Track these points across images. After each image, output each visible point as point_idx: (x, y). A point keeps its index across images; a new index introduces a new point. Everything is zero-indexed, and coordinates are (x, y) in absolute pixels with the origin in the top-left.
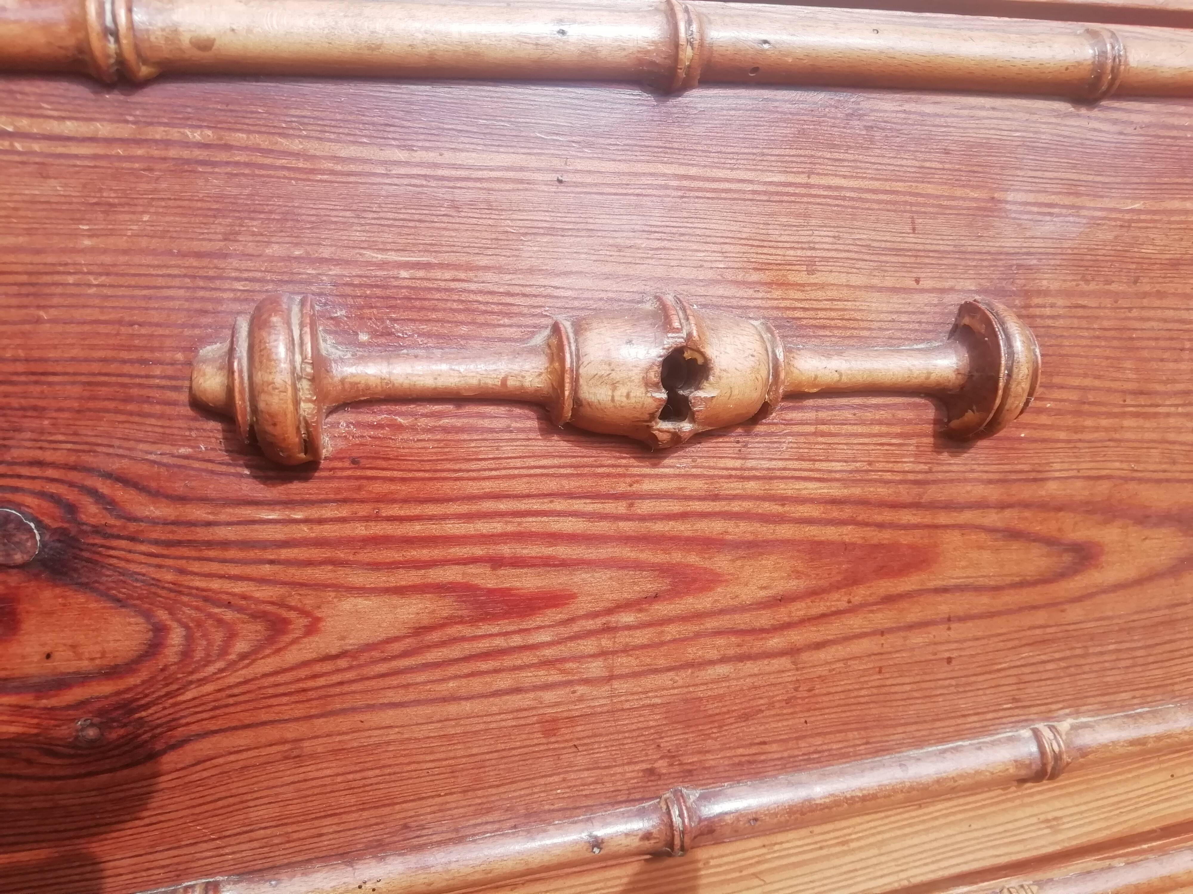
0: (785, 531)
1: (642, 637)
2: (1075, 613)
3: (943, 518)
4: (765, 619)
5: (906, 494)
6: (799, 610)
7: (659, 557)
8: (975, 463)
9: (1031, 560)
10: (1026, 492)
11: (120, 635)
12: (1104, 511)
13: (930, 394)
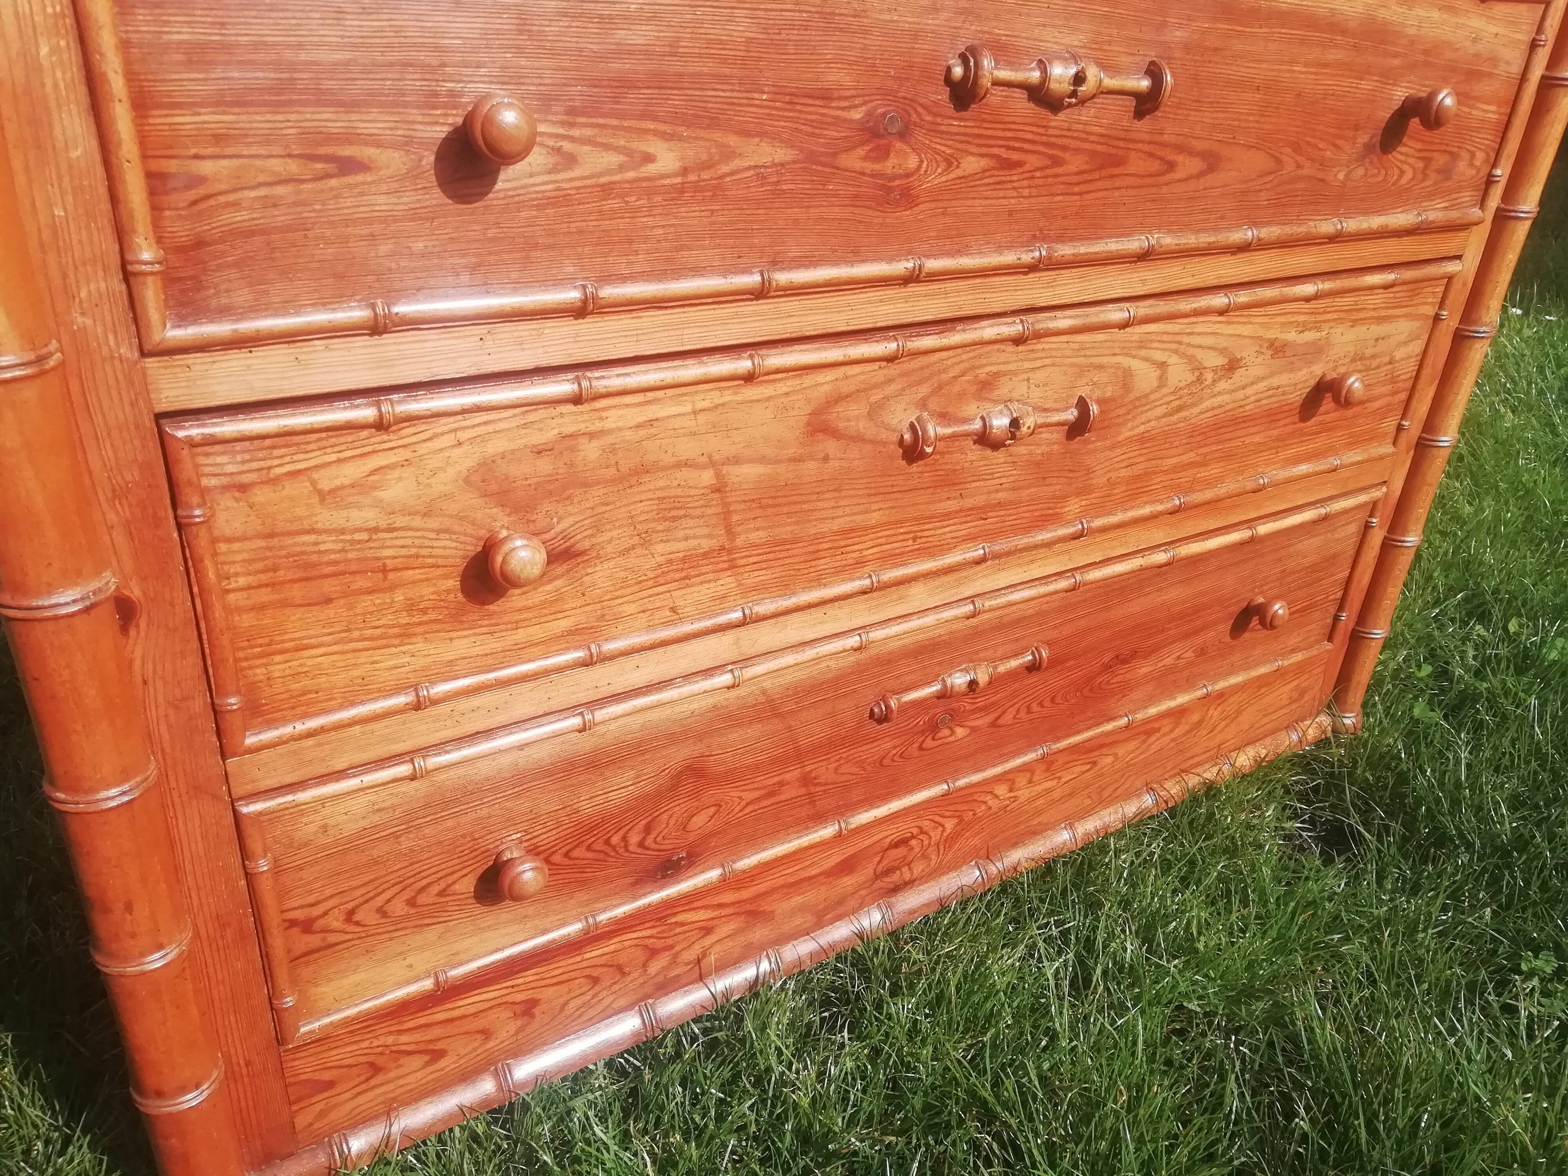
0: (1086, 146)
1: (1040, 182)
2: (1165, 189)
3: (1131, 146)
4: (1076, 179)
5: (1122, 135)
6: (1086, 177)
7: (1051, 152)
8: (1144, 125)
9: (1155, 166)
10: (1157, 138)
11: (912, 162)
12: (1180, 149)
13: (1136, 95)
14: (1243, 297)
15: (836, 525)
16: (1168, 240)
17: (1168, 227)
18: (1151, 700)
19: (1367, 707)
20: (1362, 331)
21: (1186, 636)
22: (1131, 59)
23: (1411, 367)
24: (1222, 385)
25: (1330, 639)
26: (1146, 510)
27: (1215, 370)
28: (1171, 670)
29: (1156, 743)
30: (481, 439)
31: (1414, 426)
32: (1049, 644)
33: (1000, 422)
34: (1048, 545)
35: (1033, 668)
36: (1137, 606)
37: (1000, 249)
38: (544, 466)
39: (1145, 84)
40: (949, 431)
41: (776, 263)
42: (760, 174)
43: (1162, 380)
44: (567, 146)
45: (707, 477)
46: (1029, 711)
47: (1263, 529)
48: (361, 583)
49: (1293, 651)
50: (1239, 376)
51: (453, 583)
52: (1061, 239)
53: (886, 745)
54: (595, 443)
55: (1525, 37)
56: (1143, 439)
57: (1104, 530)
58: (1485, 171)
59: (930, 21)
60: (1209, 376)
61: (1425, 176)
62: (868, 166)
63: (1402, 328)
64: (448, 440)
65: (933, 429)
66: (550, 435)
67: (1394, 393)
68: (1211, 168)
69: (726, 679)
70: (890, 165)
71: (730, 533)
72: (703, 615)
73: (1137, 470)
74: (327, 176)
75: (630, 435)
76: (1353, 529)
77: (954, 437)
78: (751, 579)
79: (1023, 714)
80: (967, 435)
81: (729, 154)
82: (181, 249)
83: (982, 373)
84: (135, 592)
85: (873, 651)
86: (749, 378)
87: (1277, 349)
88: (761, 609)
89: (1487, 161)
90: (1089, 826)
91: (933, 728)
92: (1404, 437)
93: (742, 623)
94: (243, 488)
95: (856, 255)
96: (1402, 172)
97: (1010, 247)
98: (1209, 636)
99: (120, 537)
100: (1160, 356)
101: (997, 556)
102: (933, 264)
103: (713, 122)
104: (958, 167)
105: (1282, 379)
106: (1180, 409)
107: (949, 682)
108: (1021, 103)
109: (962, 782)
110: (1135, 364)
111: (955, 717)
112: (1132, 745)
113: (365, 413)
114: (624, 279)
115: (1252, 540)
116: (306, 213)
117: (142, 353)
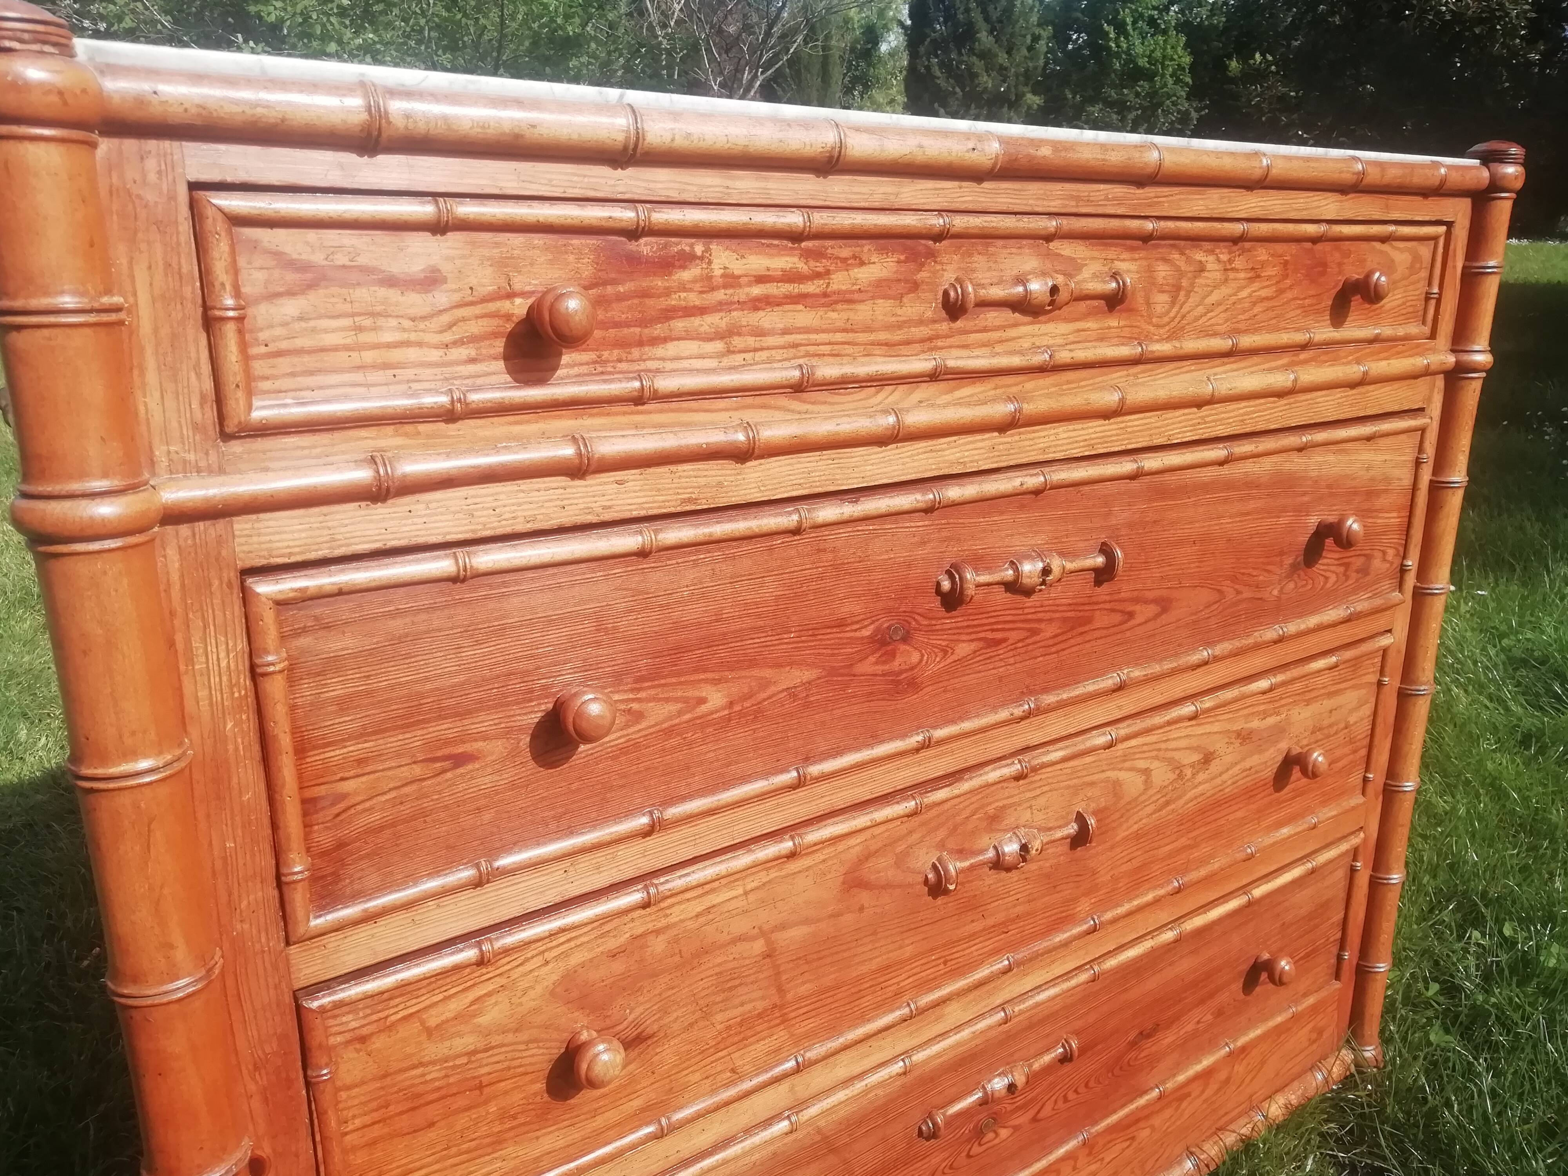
0: (1057, 615)
1: (1023, 650)
2: (1128, 634)
3: (1096, 607)
4: (1051, 642)
5: (1086, 600)
6: (1060, 638)
7: (1028, 626)
8: (1106, 588)
9: (1117, 618)
10: (1116, 597)
11: (915, 657)
12: (1136, 600)
13: (1096, 570)
14: (1208, 702)
15: (874, 965)
16: (1137, 673)
17: (1136, 662)
18: (1178, 1067)
19: (1386, 1040)
20: (1315, 707)
21: (1202, 1002)
22: (1086, 543)
23: (1366, 726)
24: (1201, 777)
25: (1337, 977)
26: (1150, 897)
27: (1192, 765)
28: (1195, 1034)
29: (1188, 1108)
30: (566, 954)
31: (1377, 776)
32: (1077, 1033)
33: (1011, 848)
34: (1066, 944)
35: (1066, 1059)
36: (1152, 983)
37: (995, 709)
38: (618, 966)
39: (1100, 560)
40: (966, 864)
41: (808, 760)
42: (792, 693)
43: (1148, 783)
44: (635, 706)
45: (759, 946)
46: (1066, 1100)
47: (1258, 892)
48: (461, 1102)
49: (1305, 995)
50: (1215, 767)
51: (541, 1086)
52: (1046, 690)
53: (935, 1160)
54: (661, 938)
55: (1409, 456)
56: (1138, 836)
57: (1114, 921)
58: (1397, 562)
59: (920, 552)
60: (1188, 772)
61: (1347, 578)
62: (879, 669)
63: (1350, 698)
64: (538, 961)
65: (953, 866)
66: (624, 938)
67: (1355, 751)
68: (1164, 610)
69: (784, 1125)
70: (896, 664)
71: (781, 990)
72: (759, 1071)
73: (1135, 863)
74: (444, 771)
75: (691, 925)
76: (1340, 874)
77: (972, 868)
78: (801, 1029)
79: (1061, 1104)
80: (982, 864)
81: (765, 684)
82: (324, 854)
83: (991, 809)
84: (266, 1151)
85: (916, 1073)
86: (792, 855)
87: (1244, 737)
88: (811, 1055)
89: (1397, 555)
91: (979, 1134)
92: (1370, 789)
93: (798, 1069)
94: (363, 1039)
95: (875, 739)
96: (1327, 578)
97: (1003, 705)
98: (1223, 998)
99: (256, 1104)
100: (1142, 764)
101: (1019, 964)
102: (939, 733)
103: (752, 663)
104: (952, 654)
105: (1254, 760)
106: (1167, 803)
107: (989, 1087)
108: (1001, 596)
110: (1122, 775)
111: (997, 1119)
112: (1168, 1113)
113: (469, 954)
114: (683, 799)
115: (1250, 904)
116: (426, 803)
117: (288, 943)
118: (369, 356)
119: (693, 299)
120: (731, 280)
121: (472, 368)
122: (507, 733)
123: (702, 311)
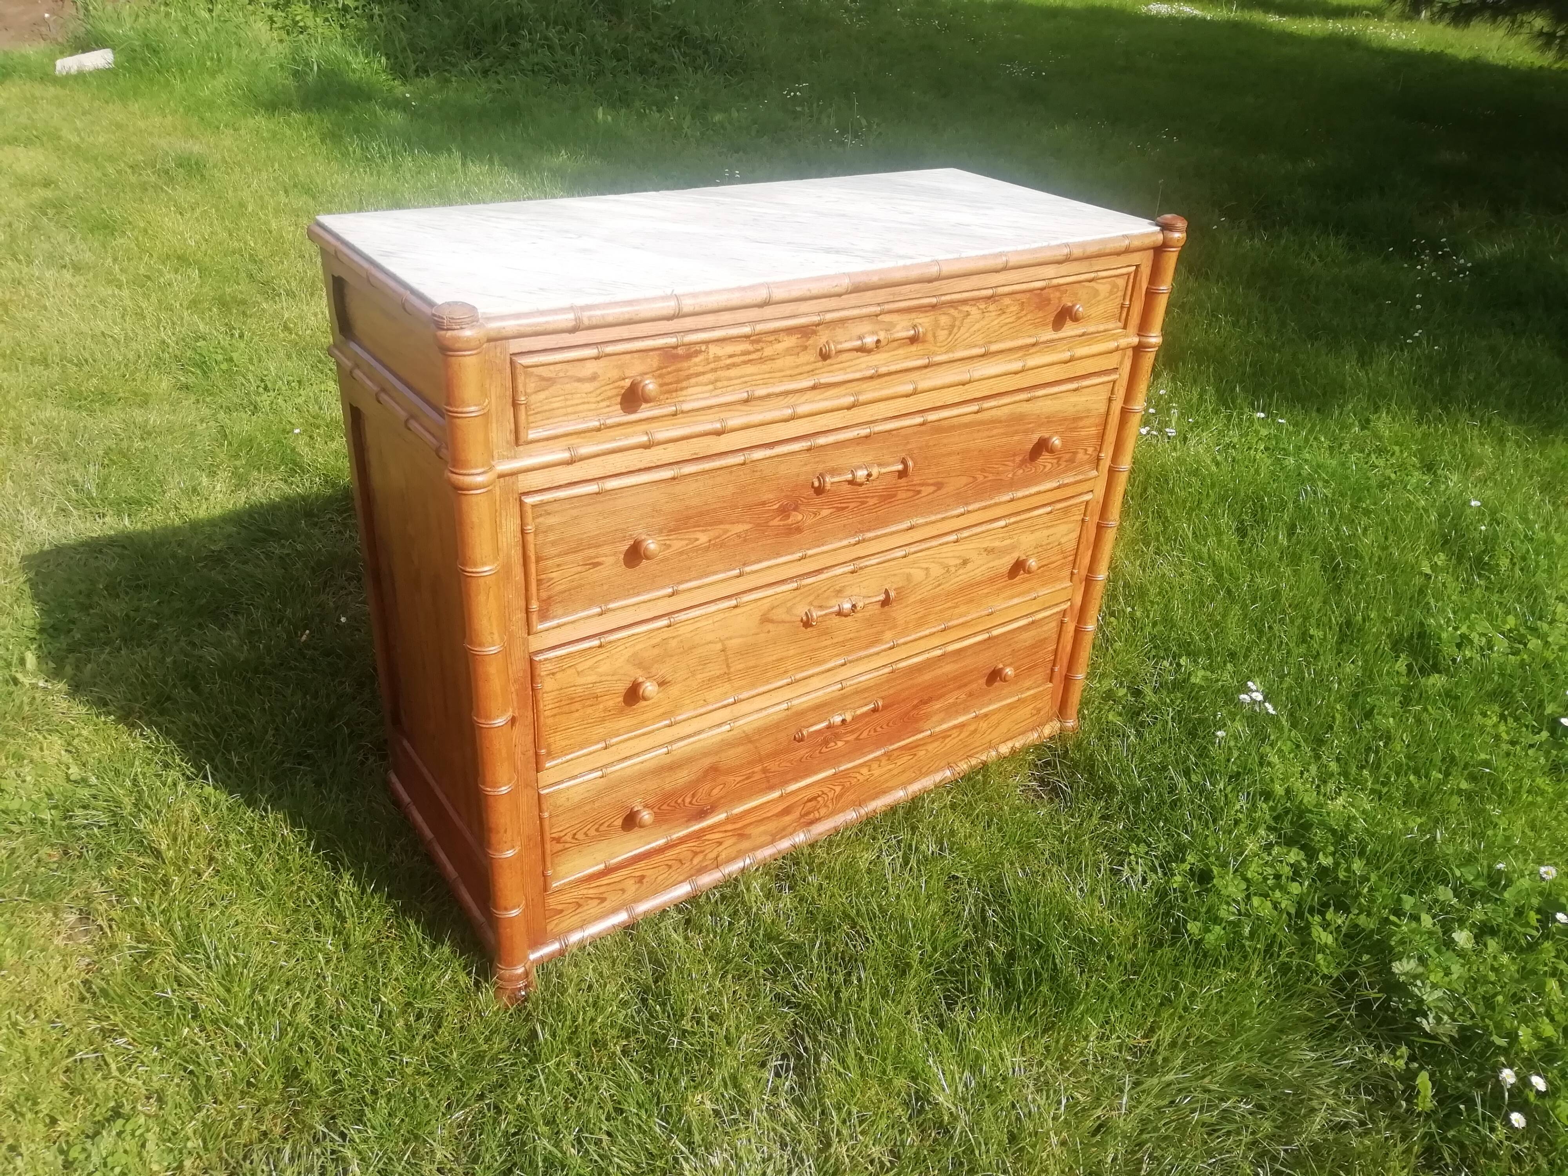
0: (876, 494)
1: (857, 512)
2: (917, 502)
3: (898, 489)
4: (872, 507)
5: (893, 486)
6: (878, 505)
7: (860, 500)
8: (904, 480)
9: (911, 494)
10: (910, 484)
11: (800, 517)
12: (922, 485)
13: (899, 471)
14: (966, 534)
15: (774, 658)
16: (921, 521)
17: (922, 515)
18: (942, 721)
19: (1081, 717)
20: (1038, 534)
21: (959, 688)
22: (892, 460)
23: (1074, 544)
24: (961, 571)
25: (1051, 681)
26: (927, 632)
27: (956, 566)
28: (954, 704)
29: (949, 743)
30: (634, 645)
31: (1082, 571)
32: (882, 698)
33: (847, 606)
34: (878, 653)
35: (875, 710)
36: (927, 677)
37: (841, 540)
38: (656, 651)
39: (900, 467)
40: (823, 613)
41: (745, 564)
42: (738, 535)
43: (927, 575)
44: (668, 542)
45: (719, 646)
46: (875, 731)
47: (995, 632)
48: (588, 702)
49: (1028, 689)
50: (969, 566)
51: (621, 699)
52: (869, 530)
53: (803, 752)
54: (676, 640)
55: (1104, 395)
56: (922, 601)
57: (906, 643)
58: (1095, 454)
59: (804, 469)
60: (953, 569)
61: (1059, 465)
62: (782, 523)
63: (1062, 529)
64: (622, 647)
65: (816, 613)
66: (658, 640)
67: (1065, 558)
68: (939, 489)
69: (727, 727)
70: (790, 521)
71: (728, 666)
72: (717, 702)
73: (920, 615)
74: (589, 569)
75: (689, 635)
76: (1054, 624)
77: (826, 615)
78: (737, 684)
79: (872, 733)
80: (832, 613)
81: (726, 531)
82: (544, 601)
83: (837, 588)
84: (516, 714)
85: (793, 710)
86: (736, 607)
87: (989, 551)
88: (742, 697)
89: (1095, 450)
90: (915, 788)
91: (826, 742)
92: (1075, 578)
93: (735, 703)
94: (553, 674)
95: (778, 555)
96: (1045, 467)
97: (845, 538)
98: (974, 686)
99: (514, 696)
100: (925, 565)
101: (850, 662)
102: (810, 552)
103: (721, 523)
104: (819, 515)
105: (996, 563)
106: (939, 585)
107: (832, 720)
108: (846, 487)
109: (842, 768)
110: (912, 571)
111: (837, 737)
112: (936, 744)
113: (595, 643)
114: (687, 581)
115: (989, 638)
116: (582, 582)
117: (529, 634)
118: (570, 410)
119: (700, 369)
120: (717, 359)
121: (608, 409)
122: (615, 554)
123: (704, 373)
